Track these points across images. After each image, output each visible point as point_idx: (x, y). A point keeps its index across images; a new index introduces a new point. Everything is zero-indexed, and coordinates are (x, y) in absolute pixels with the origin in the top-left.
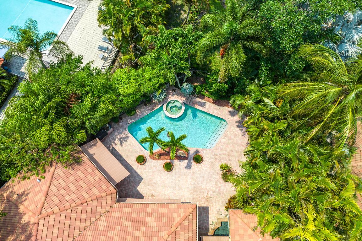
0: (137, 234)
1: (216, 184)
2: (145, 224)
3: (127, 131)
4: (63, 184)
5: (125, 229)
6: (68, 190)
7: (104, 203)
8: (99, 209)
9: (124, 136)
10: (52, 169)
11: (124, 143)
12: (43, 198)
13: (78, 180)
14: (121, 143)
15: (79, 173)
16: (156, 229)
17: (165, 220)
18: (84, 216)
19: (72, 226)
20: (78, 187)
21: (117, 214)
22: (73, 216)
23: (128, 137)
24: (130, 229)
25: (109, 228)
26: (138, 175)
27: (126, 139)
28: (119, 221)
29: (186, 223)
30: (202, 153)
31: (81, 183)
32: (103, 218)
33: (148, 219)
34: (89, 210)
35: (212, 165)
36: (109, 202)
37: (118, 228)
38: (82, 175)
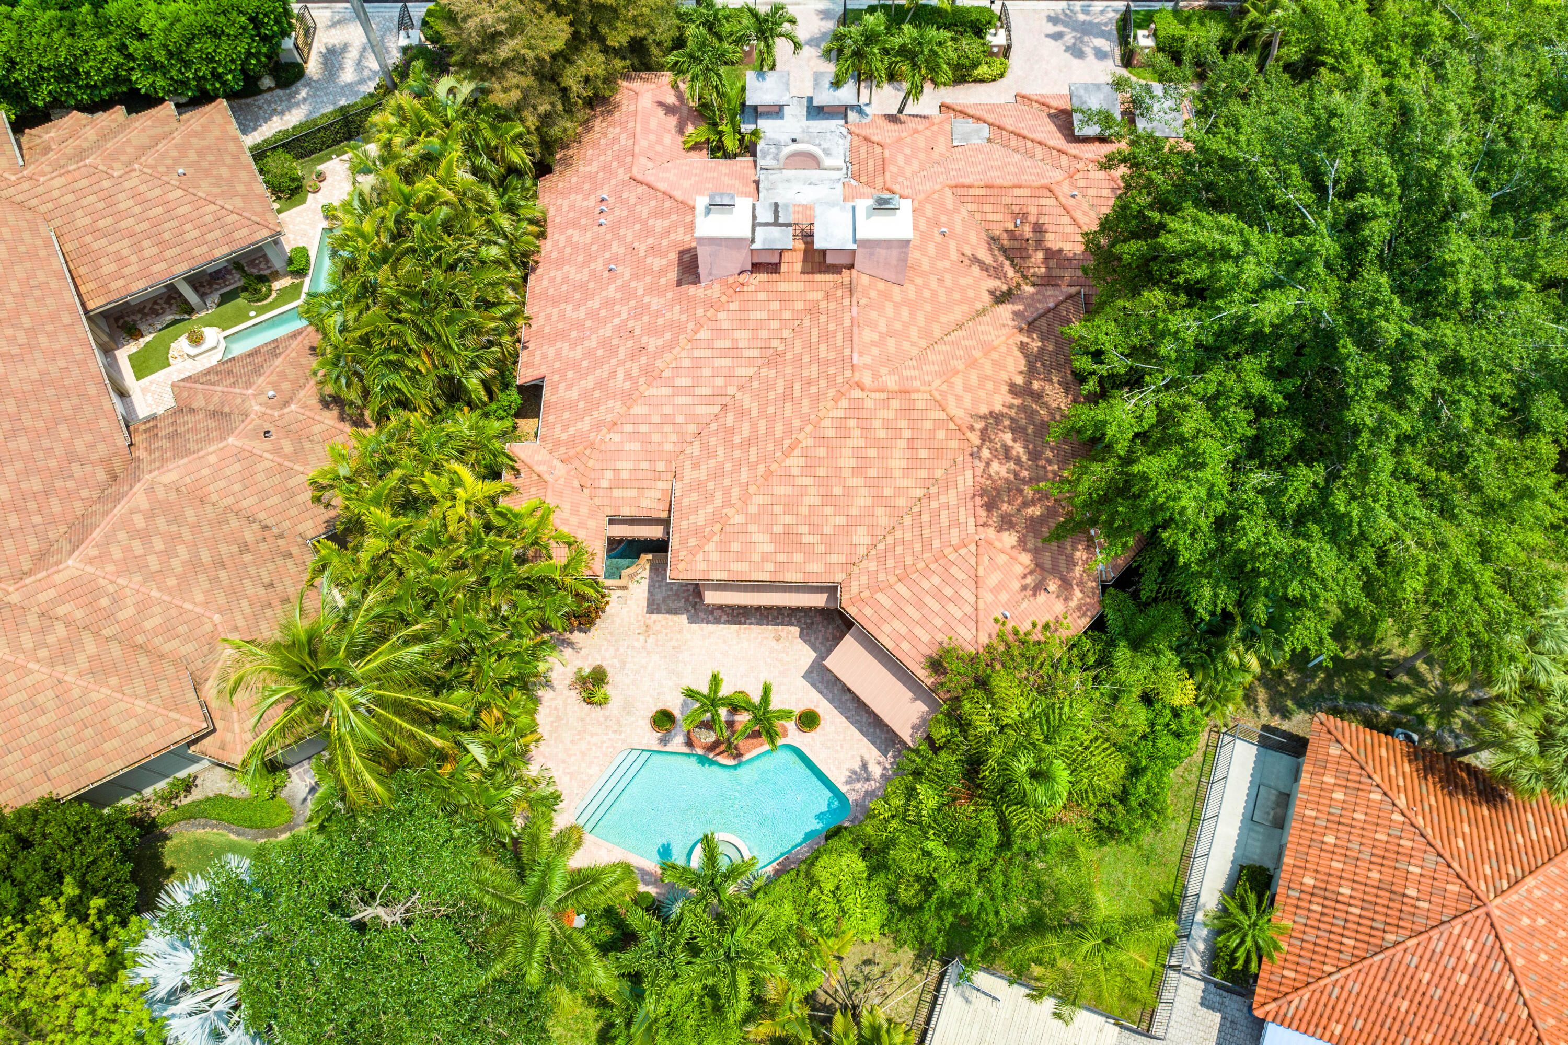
0: (788, 519)
1: (623, 663)
2: (776, 539)
3: (852, 798)
4: (951, 607)
5: (814, 528)
6: (938, 594)
7: (864, 579)
8: (873, 566)
9: (858, 786)
10: (984, 639)
11: (857, 766)
12: (981, 572)
13: (924, 621)
14: (865, 766)
15: (926, 638)
16: (752, 528)
17: (736, 547)
18: (899, 550)
19: (916, 530)
20: (920, 604)
21: (833, 558)
22: (918, 547)
23: (849, 782)
24: (803, 529)
25: (846, 531)
26: (814, 685)
27: (855, 777)
28: (829, 544)
29: (692, 542)
30: (651, 738)
31: (917, 616)
32: (862, 550)
33: (770, 548)
34: (890, 563)
35: (628, 708)
36: (854, 584)
37: (828, 530)
38: (918, 631)
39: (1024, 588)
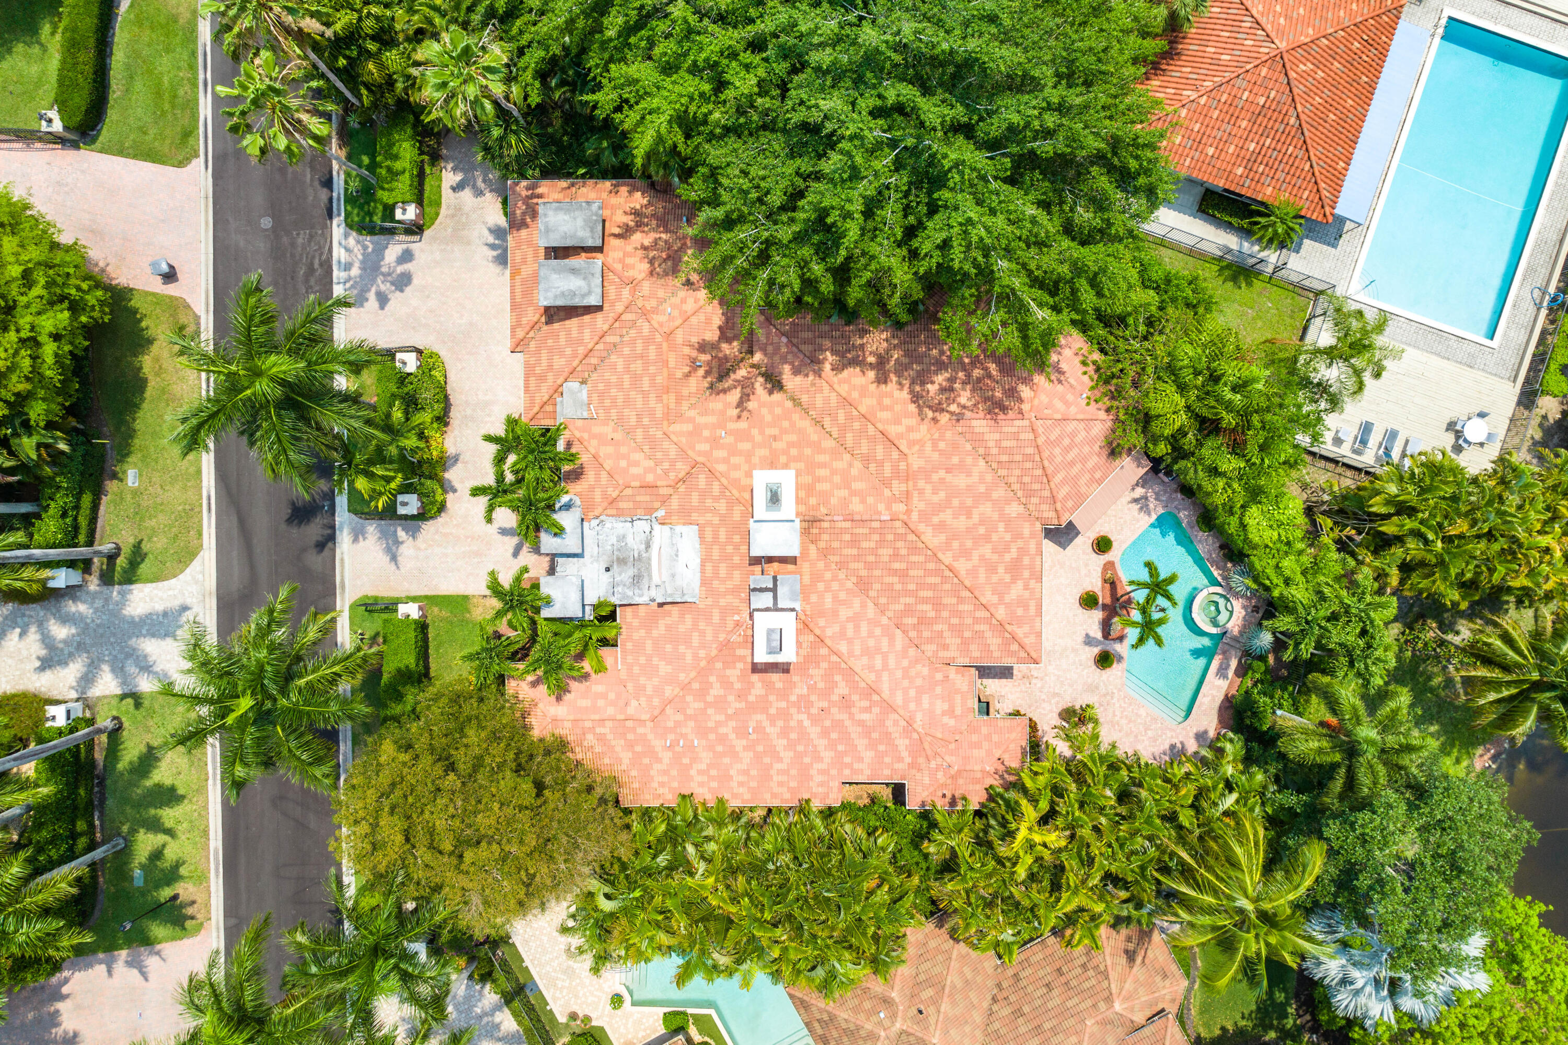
0: (1001, 570)
2: (1014, 580)
3: (1161, 511)
4: (1078, 439)
5: (1007, 549)
6: (1067, 450)
7: (1044, 507)
8: (1035, 500)
9: (1151, 506)
10: (1102, 415)
11: (1136, 507)
12: (1059, 416)
13: (1084, 461)
14: (1136, 501)
15: (1095, 459)
16: (1007, 599)
17: (1020, 612)
18: (1026, 479)
19: (1013, 465)
20: (1072, 464)
21: (1026, 532)
22: (1029, 465)
23: (1149, 514)
24: (1007, 557)
25: (1008, 521)
26: (1071, 541)
27: (1145, 509)
28: (1017, 536)
29: (1015, 647)
30: (1116, 670)
31: (1079, 466)
32: (1021, 509)
33: (1020, 584)
34: (1036, 486)
35: (1092, 688)
36: (1046, 515)
37: (1008, 537)
38: (1090, 464)
39: (1060, 382)
